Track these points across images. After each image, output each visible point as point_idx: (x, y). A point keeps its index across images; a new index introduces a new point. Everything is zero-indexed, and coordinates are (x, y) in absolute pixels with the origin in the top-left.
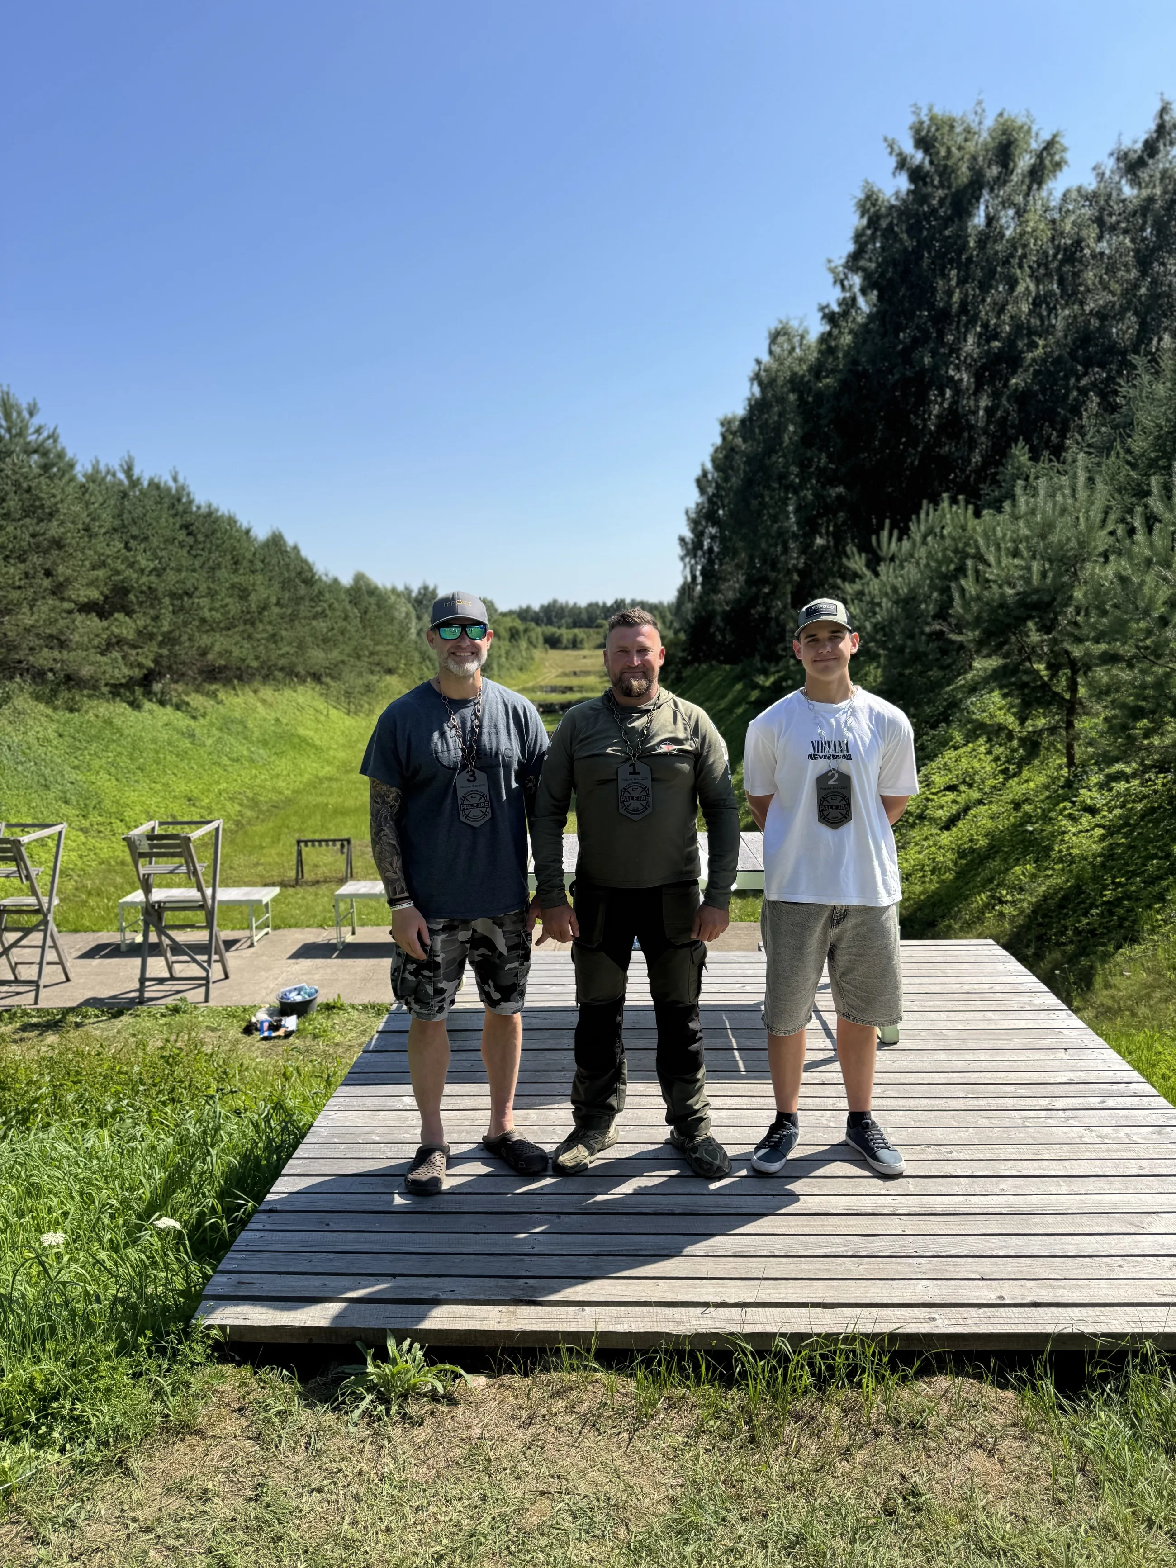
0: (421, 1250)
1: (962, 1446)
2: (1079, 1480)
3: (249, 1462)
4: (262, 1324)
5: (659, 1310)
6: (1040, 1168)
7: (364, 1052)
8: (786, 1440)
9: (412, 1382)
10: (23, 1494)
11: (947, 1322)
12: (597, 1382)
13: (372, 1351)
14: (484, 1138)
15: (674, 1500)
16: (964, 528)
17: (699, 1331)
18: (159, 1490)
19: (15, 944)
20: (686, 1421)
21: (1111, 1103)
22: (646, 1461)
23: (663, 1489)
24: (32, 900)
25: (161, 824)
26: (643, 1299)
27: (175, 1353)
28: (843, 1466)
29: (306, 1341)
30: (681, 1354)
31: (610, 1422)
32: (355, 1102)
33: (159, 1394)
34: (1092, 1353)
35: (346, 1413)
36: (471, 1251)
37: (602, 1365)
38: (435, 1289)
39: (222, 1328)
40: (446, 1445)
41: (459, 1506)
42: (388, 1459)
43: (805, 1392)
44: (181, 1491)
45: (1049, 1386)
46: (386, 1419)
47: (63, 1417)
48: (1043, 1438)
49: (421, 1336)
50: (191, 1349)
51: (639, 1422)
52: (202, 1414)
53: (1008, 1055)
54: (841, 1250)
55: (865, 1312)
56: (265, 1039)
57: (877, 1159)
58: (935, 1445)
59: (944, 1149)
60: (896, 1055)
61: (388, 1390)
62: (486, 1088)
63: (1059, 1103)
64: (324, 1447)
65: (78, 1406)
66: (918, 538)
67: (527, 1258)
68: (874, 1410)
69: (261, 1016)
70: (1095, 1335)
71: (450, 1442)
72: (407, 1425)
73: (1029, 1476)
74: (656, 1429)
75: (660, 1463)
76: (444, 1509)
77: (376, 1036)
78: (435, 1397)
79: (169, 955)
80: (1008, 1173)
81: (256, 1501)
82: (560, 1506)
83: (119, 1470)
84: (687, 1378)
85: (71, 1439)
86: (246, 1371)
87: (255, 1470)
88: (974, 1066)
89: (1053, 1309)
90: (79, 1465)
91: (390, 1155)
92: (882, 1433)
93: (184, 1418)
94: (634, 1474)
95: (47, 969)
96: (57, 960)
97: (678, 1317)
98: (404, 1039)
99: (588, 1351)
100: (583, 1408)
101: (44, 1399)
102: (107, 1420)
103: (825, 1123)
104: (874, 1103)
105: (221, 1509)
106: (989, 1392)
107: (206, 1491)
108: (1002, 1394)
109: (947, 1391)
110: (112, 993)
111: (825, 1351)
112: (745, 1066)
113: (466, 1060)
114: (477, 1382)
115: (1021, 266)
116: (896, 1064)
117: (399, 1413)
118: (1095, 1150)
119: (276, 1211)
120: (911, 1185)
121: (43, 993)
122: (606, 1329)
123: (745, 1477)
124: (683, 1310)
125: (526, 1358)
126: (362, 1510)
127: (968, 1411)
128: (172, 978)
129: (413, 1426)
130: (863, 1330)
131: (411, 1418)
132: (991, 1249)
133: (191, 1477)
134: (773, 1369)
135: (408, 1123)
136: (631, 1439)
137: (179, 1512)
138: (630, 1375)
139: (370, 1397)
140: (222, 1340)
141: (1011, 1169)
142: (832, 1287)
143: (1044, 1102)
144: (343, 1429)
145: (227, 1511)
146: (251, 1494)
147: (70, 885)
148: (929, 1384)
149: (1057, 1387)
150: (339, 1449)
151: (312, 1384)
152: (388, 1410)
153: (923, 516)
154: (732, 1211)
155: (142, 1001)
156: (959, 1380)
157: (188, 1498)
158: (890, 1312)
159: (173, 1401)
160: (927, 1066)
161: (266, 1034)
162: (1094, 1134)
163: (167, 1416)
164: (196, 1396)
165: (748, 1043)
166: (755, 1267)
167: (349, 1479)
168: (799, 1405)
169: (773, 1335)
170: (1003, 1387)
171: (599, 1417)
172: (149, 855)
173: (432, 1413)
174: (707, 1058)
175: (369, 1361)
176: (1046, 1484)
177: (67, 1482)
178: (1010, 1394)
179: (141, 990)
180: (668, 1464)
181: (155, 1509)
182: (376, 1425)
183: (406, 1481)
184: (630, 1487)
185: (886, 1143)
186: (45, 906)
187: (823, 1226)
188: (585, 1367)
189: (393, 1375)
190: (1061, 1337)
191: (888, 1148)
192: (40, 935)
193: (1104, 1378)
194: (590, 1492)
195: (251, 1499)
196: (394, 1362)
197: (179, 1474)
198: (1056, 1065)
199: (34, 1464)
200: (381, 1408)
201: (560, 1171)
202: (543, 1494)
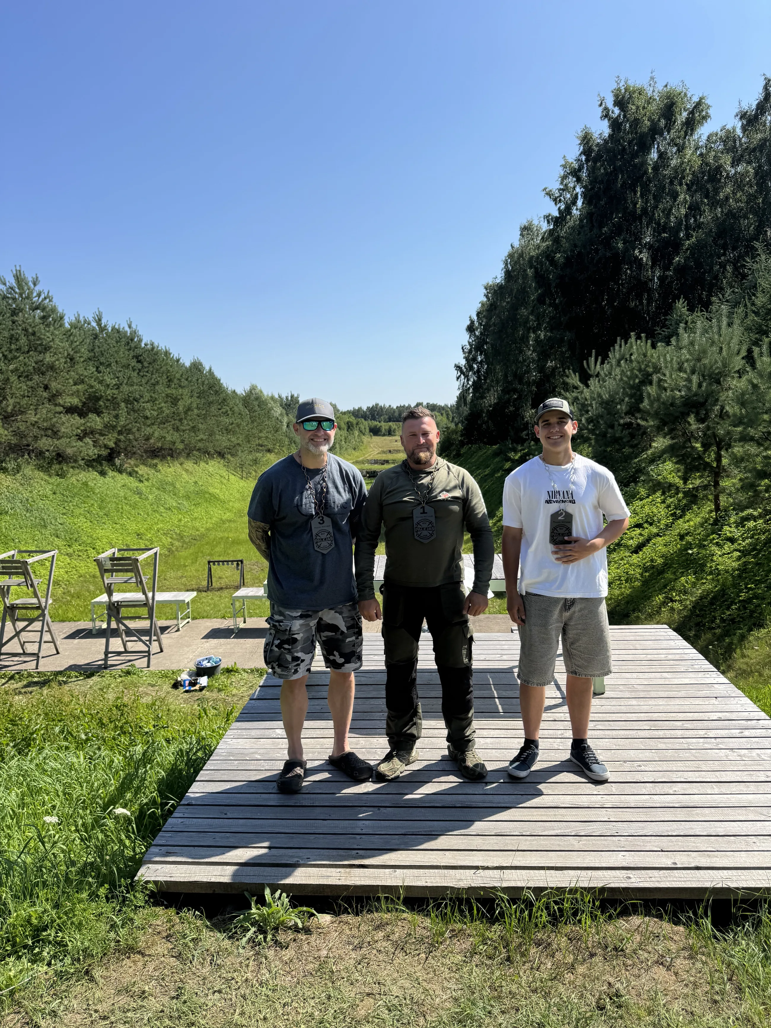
0: (287, 831)
1: (649, 963)
2: (728, 987)
3: (172, 973)
4: (182, 880)
5: (446, 871)
6: (699, 777)
7: (251, 699)
8: (531, 959)
9: (281, 919)
10: (22, 994)
11: (638, 880)
12: (404, 919)
13: (255, 898)
14: (330, 757)
15: (456, 1000)
16: (645, 355)
17: (473, 885)
18: (113, 991)
19: (23, 630)
20: (464, 946)
21: (747, 733)
22: (437, 973)
23: (449, 992)
24: (35, 601)
25: (119, 550)
26: (435, 864)
27: (125, 899)
28: (569, 977)
29: (211, 892)
30: (460, 900)
31: (413, 947)
32: (244, 733)
33: (113, 926)
34: (736, 901)
35: (238, 940)
36: (321, 831)
37: (408, 909)
38: (297, 857)
39: (156, 882)
40: (304, 962)
41: (312, 1003)
42: (264, 971)
43: (544, 927)
44: (127, 992)
45: (707, 923)
46: (264, 944)
47: (50, 943)
48: (704, 958)
49: (287, 888)
50: (134, 896)
51: (432, 947)
52: (142, 940)
53: (677, 701)
54: (567, 832)
55: (584, 873)
56: (187, 691)
57: (591, 770)
58: (631, 962)
59: (636, 764)
60: (603, 702)
61: (265, 925)
62: (331, 724)
63: (712, 734)
64: (222, 963)
65: (60, 934)
66: (614, 362)
67: (358, 837)
68: (590, 939)
69: (184, 676)
70: (738, 888)
71: (306, 960)
72: (278, 948)
73: (695, 984)
74: (444, 951)
75: (447, 974)
76: (302, 1005)
77: (259, 689)
78: (296, 929)
79: (124, 636)
80: (679, 780)
81: (177, 998)
82: (380, 1003)
83: (87, 978)
84: (465, 917)
85: (55, 957)
86: (172, 911)
87: (176, 978)
88: (654, 709)
89: (709, 871)
90: (60, 975)
91: (267, 768)
92: (595, 954)
93: (130, 943)
94: (429, 981)
95: (44, 646)
96: (51, 640)
97: (458, 876)
98: (277, 691)
99: (399, 898)
100: (395, 937)
101: (38, 930)
102: (79, 944)
103: (556, 747)
104: (589, 734)
105: (153, 1004)
106: (667, 927)
107: (144, 992)
108: (676, 928)
109: (639, 927)
110: (87, 662)
111: (557, 899)
112: (503, 709)
113: (318, 705)
114: (325, 919)
115: (681, 184)
116: (603, 707)
117: (273, 940)
118: (736, 765)
119: (192, 805)
120: (614, 788)
121: (41, 661)
122: (411, 884)
123: (504, 983)
124: (462, 871)
125: (357, 903)
126: (248, 1005)
127: (653, 940)
128: (126, 652)
129: (282, 949)
130: (583, 885)
131: (281, 943)
132: (667, 831)
133: (134, 983)
134: (522, 911)
135: (279, 747)
136: (427, 958)
137: (126, 1006)
138: (427, 915)
139: (253, 929)
140: (155, 891)
141: (680, 777)
142: (561, 856)
143: (702, 733)
144: (236, 951)
145: (158, 1005)
146: (174, 994)
147: (60, 591)
148: (627, 921)
149: (713, 924)
150: (232, 964)
151: (215, 920)
152: (265, 938)
153: (617, 347)
154: (494, 805)
155: (106, 667)
156: (647, 919)
157: (132, 996)
158: (600, 873)
159: (122, 932)
160: (624, 709)
161: (187, 688)
162: (735, 754)
163: (119, 941)
164: (138, 928)
165: (505, 694)
166: (510, 843)
167: (239, 984)
168: (539, 935)
169: (522, 888)
170: (677, 923)
171: (406, 943)
172: (111, 571)
173: (295, 940)
174: (476, 703)
175: (253, 905)
176: (706, 990)
177: (52, 986)
178: (681, 928)
179: (106, 659)
180: (452, 974)
181: (110, 1004)
182: (257, 948)
183: (277, 985)
184: (427, 990)
185: (597, 760)
186: (43, 605)
187: (555, 815)
188: (397, 909)
189: (268, 915)
190: (715, 891)
191: (598, 763)
192: (40, 623)
193: (745, 918)
194: (400, 993)
195: (173, 998)
196: (269, 906)
197: (127, 980)
198: (710, 708)
199: (31, 973)
200: (261, 937)
201: (380, 777)
202: (368, 995)
